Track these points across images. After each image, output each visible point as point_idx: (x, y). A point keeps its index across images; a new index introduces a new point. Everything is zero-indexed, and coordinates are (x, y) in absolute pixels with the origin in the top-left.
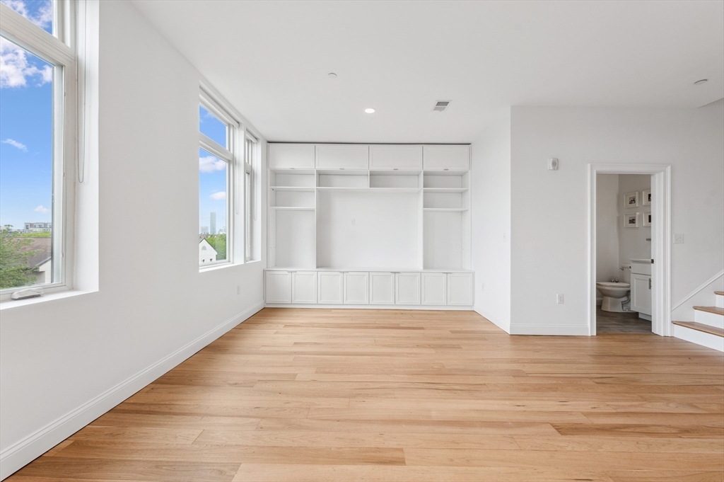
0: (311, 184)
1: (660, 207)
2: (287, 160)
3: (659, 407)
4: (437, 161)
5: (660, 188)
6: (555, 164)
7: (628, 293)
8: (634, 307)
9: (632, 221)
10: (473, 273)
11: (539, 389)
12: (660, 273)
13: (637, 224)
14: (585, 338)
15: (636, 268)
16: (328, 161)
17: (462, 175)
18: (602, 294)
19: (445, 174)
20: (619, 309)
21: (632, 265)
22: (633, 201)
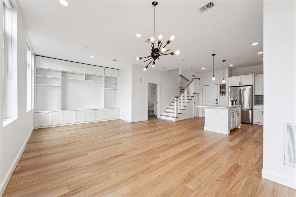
0: (59, 76)
1: (159, 91)
2: (45, 65)
3: (158, 128)
4: (109, 73)
5: (159, 86)
6: (141, 80)
7: (153, 111)
8: (154, 114)
9: (154, 94)
10: (120, 108)
11: (141, 130)
12: (159, 105)
13: (155, 95)
14: (146, 121)
15: (155, 104)
16: (66, 68)
17: (116, 78)
18: (149, 111)
19: (111, 78)
20: (152, 115)
21: (154, 104)
22: (154, 89)
